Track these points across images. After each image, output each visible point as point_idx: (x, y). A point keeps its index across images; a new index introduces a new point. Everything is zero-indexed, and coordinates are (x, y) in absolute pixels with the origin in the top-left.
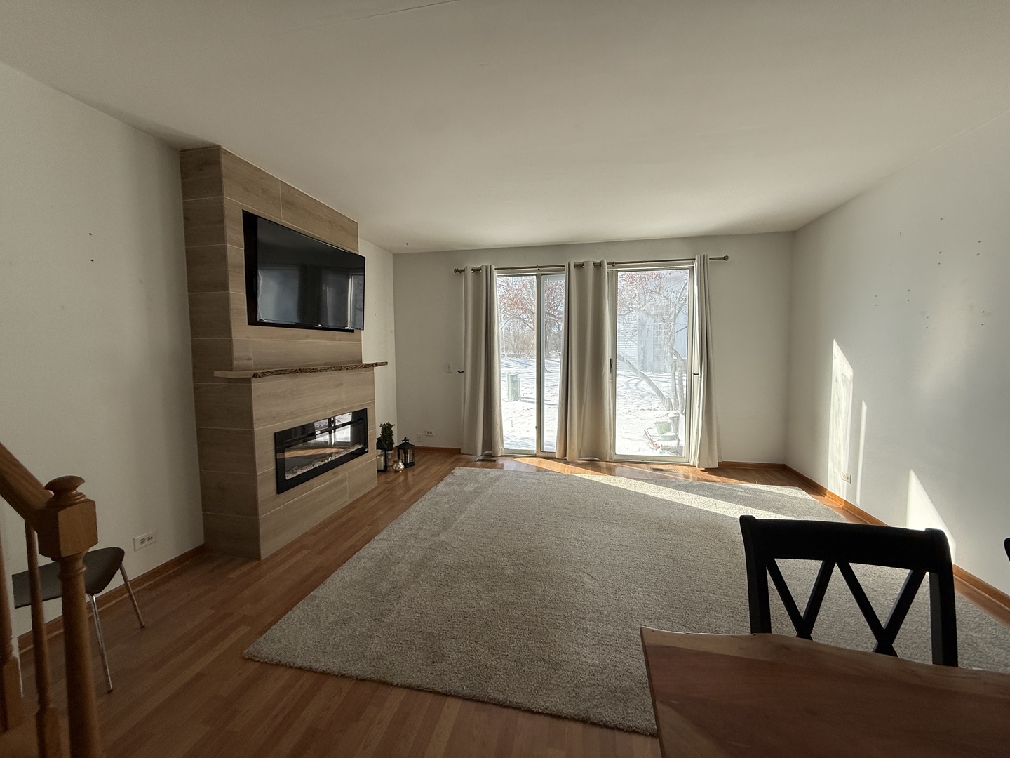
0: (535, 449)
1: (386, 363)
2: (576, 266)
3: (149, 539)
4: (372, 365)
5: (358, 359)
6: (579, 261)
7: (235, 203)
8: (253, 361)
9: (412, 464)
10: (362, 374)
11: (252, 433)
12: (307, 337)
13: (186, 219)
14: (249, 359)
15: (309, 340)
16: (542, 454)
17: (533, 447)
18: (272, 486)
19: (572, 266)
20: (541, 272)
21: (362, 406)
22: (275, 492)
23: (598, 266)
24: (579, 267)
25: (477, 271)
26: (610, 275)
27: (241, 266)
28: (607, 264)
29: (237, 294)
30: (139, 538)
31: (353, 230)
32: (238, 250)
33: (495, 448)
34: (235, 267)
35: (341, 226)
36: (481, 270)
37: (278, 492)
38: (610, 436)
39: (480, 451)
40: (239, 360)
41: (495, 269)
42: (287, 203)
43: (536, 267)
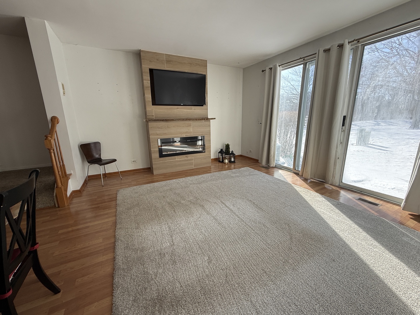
0: (292, 167)
1: (215, 119)
2: (325, 51)
3: (135, 161)
5: (206, 116)
6: (327, 47)
7: (146, 67)
9: (234, 162)
10: (204, 122)
11: (150, 138)
12: (177, 109)
13: (141, 75)
14: (153, 116)
16: (295, 171)
18: (157, 155)
19: (321, 52)
21: (202, 135)
23: (341, 47)
24: (327, 51)
25: (271, 69)
26: (355, 51)
27: (149, 87)
28: (349, 43)
29: (148, 96)
30: (133, 160)
31: (204, 63)
32: (148, 82)
33: (270, 163)
34: (147, 87)
35: (196, 64)
36: (272, 68)
37: (160, 157)
38: (335, 169)
39: (264, 163)
40: (149, 116)
41: (279, 66)
42: (168, 61)
43: (300, 58)
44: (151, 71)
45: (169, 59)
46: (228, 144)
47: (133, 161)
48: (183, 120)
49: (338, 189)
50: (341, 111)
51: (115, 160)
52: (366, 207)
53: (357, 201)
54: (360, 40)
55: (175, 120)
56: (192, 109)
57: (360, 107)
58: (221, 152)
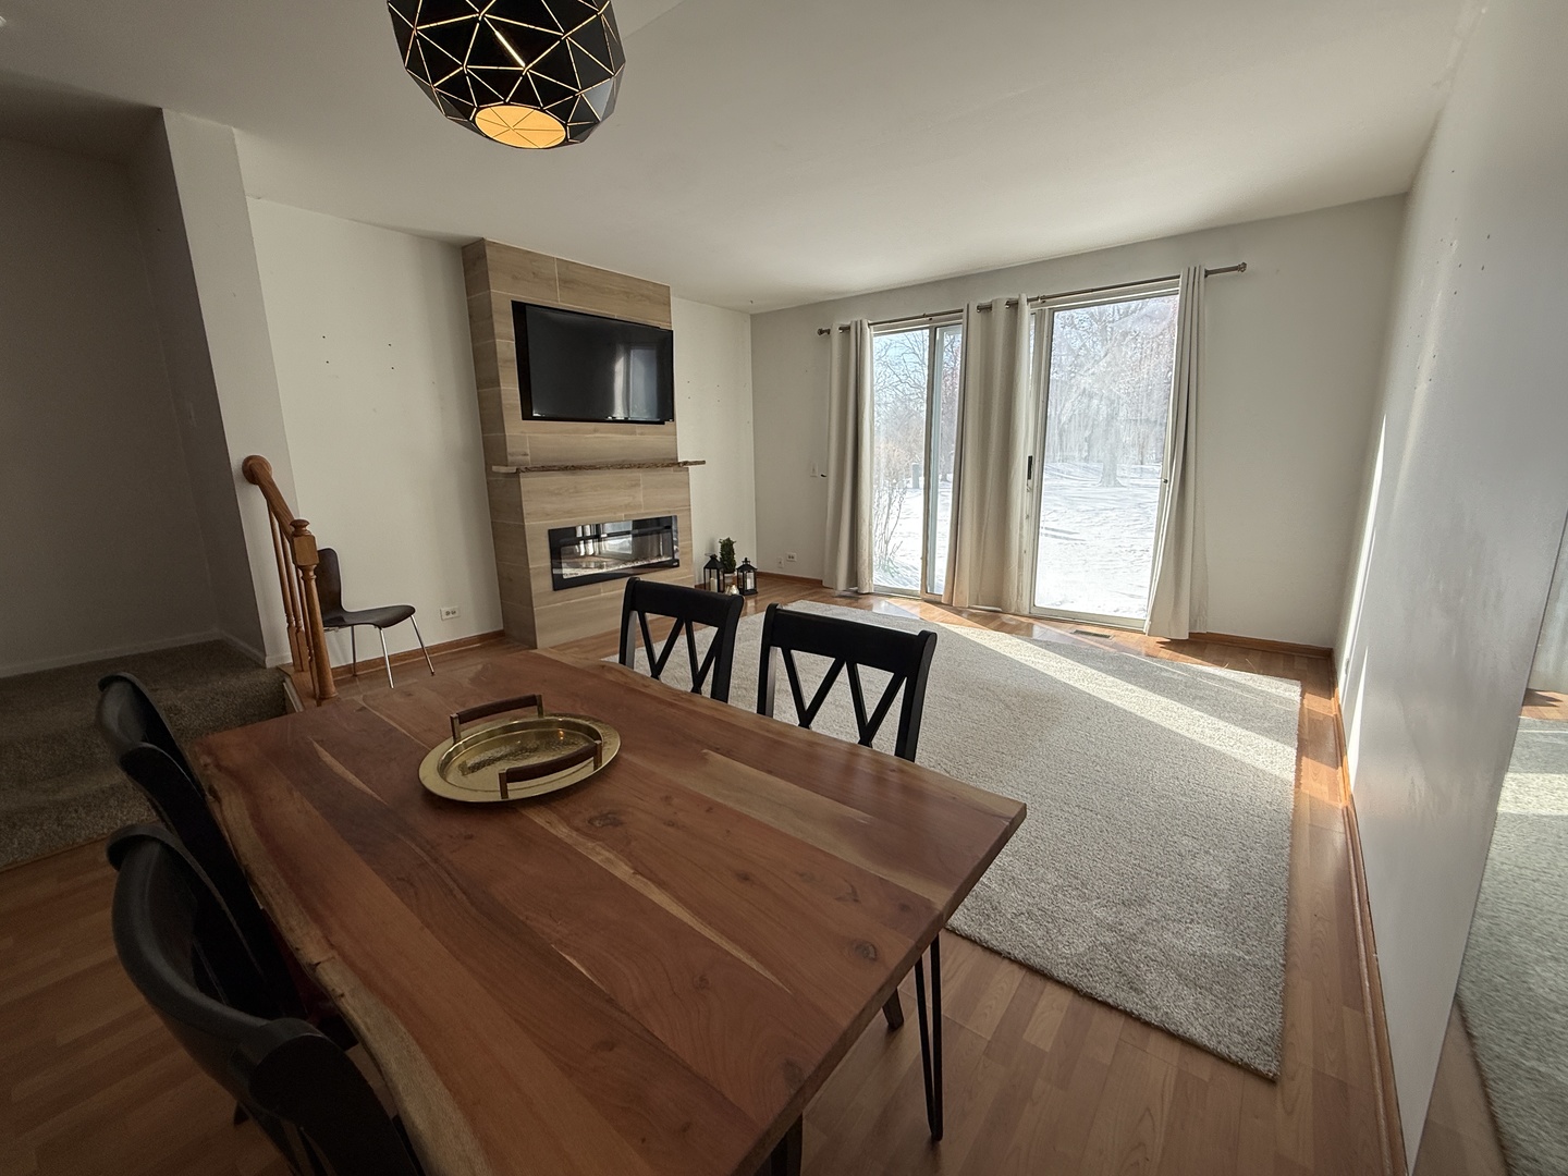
0: (919, 589)
1: (703, 462)
2: (980, 308)
3: (454, 613)
4: (685, 463)
5: (673, 456)
6: (985, 301)
7: (502, 295)
8: (529, 458)
9: (754, 592)
10: (670, 475)
11: (523, 527)
12: (595, 431)
13: (470, 317)
14: (526, 455)
15: (597, 435)
16: (927, 596)
17: (915, 586)
18: (548, 582)
19: (973, 309)
20: (935, 323)
21: (669, 512)
22: (551, 589)
23: (1014, 305)
24: (985, 309)
25: (846, 329)
26: (1039, 318)
27: (512, 361)
28: (1029, 300)
29: (510, 389)
30: (445, 609)
31: (661, 297)
32: (509, 344)
33: (860, 581)
34: (507, 361)
35: (642, 296)
36: (849, 328)
37: (555, 590)
38: (1020, 576)
39: (842, 584)
40: (512, 455)
41: (869, 325)
42: (566, 282)
43: (924, 316)
44: (519, 309)
45: (570, 275)
46: (728, 539)
47: (448, 613)
48: (622, 468)
49: (1031, 621)
50: (1024, 447)
51: (408, 612)
52: (1092, 643)
53: (1075, 636)
54: (1047, 300)
55: (600, 468)
56: (634, 433)
57: (1057, 438)
58: (712, 564)
